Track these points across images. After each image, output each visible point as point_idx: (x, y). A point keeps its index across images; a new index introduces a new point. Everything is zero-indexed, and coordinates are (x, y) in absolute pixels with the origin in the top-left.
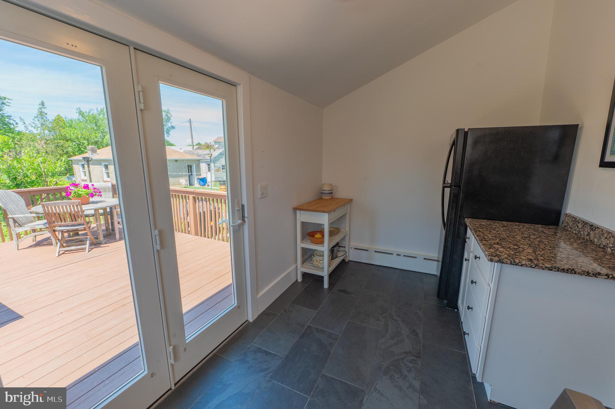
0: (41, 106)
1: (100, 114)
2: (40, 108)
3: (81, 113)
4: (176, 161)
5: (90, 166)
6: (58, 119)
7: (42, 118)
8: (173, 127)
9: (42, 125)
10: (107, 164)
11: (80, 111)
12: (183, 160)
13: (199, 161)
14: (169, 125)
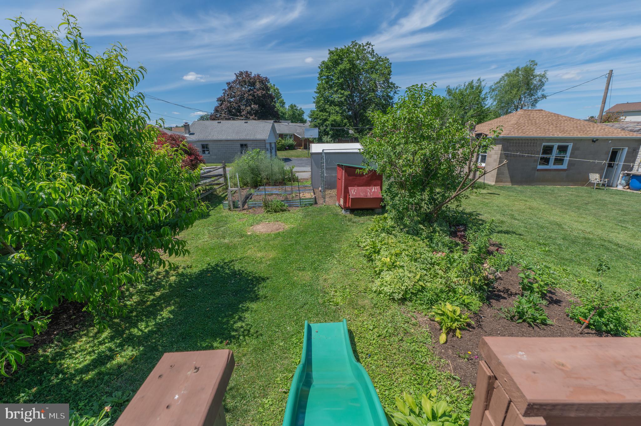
4: (594, 141)
12: (607, 140)
13: (639, 142)
14: (540, 93)
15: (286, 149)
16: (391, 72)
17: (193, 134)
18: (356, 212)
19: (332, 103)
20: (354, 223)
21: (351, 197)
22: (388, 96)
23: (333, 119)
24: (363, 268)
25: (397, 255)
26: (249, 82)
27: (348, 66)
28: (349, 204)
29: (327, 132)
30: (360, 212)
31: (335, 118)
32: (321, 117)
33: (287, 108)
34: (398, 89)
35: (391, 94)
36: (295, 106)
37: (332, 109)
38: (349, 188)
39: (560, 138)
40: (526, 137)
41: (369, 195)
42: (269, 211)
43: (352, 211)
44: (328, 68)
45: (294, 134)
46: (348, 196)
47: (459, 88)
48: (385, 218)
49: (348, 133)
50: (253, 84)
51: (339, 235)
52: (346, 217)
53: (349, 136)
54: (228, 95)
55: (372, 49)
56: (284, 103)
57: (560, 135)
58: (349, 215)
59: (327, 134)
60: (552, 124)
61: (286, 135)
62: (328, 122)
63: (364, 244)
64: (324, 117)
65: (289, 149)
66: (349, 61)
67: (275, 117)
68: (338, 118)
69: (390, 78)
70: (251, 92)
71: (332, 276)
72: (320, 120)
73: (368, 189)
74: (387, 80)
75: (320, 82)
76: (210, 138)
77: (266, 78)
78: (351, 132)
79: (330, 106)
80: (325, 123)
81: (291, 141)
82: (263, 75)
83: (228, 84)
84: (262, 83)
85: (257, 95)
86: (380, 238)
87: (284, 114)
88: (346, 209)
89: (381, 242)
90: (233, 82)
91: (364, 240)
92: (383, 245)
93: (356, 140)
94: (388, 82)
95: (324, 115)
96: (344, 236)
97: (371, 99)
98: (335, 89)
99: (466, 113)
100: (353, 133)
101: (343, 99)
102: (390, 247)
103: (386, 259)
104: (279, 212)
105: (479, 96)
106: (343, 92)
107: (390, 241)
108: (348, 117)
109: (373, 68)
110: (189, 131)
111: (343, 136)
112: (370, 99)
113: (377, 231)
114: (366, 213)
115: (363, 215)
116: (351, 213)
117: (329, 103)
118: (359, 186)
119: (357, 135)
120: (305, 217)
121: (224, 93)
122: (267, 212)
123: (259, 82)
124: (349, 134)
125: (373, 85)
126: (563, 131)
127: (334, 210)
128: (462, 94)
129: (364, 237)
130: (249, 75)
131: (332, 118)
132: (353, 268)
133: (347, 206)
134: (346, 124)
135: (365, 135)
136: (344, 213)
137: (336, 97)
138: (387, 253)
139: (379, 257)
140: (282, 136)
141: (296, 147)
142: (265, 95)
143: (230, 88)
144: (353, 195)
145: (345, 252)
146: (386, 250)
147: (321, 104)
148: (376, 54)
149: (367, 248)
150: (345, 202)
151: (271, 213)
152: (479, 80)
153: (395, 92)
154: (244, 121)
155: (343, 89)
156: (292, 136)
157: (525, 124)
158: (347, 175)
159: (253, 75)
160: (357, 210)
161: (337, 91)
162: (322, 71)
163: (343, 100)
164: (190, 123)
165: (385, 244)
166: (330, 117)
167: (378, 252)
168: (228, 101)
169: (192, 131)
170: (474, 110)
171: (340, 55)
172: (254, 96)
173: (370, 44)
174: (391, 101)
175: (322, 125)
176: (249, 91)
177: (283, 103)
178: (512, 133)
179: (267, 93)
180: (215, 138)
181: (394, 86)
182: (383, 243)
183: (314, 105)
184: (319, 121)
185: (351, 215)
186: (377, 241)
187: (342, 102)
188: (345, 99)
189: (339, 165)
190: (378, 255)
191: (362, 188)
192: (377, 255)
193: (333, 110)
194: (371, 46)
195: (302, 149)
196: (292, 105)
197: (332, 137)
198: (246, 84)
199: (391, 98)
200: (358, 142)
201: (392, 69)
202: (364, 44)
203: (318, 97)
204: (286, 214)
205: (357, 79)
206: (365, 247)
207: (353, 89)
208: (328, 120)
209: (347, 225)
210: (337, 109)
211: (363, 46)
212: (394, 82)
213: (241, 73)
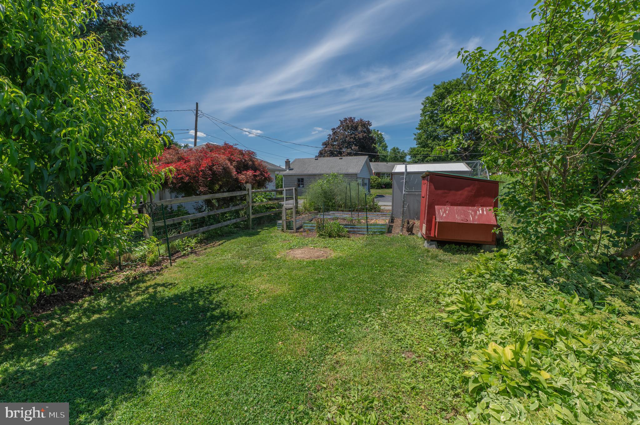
15: (382, 188)
17: (292, 169)
18: (447, 246)
20: (440, 261)
21: (438, 220)
24: (433, 357)
25: (536, 344)
26: (352, 126)
28: (434, 233)
30: (454, 246)
32: (422, 153)
33: (390, 151)
36: (398, 149)
38: (436, 207)
41: (471, 220)
42: (322, 235)
43: (441, 244)
44: (432, 103)
46: (434, 220)
48: (503, 256)
50: (356, 128)
51: (406, 277)
52: (428, 251)
54: (332, 139)
56: (387, 147)
58: (434, 249)
61: (383, 174)
63: (448, 300)
65: (385, 188)
70: (353, 136)
71: (353, 359)
73: (470, 210)
75: (423, 118)
76: (306, 172)
77: (369, 122)
79: (433, 140)
81: (388, 179)
82: (365, 120)
83: (333, 129)
84: (365, 127)
85: (359, 137)
86: (487, 292)
87: (385, 157)
88: (430, 239)
89: (490, 300)
90: (337, 128)
91: (450, 291)
92: (493, 308)
95: (426, 150)
96: (415, 280)
102: (513, 317)
103: (500, 348)
104: (335, 237)
107: (514, 302)
110: (289, 167)
113: (481, 276)
114: (465, 249)
115: (460, 252)
116: (438, 247)
118: (453, 204)
120: (366, 246)
121: (329, 138)
122: (319, 236)
123: (362, 125)
127: (412, 242)
129: (451, 286)
130: (353, 120)
132: (410, 349)
133: (432, 235)
136: (426, 247)
138: (503, 332)
139: (482, 337)
140: (378, 174)
142: (366, 137)
143: (334, 133)
144: (441, 217)
145: (405, 308)
146: (503, 324)
147: (422, 139)
149: (453, 308)
150: (429, 229)
151: (324, 238)
154: (339, 158)
156: (389, 174)
158: (433, 187)
159: (356, 120)
160: (450, 243)
162: (425, 106)
164: (291, 161)
165: (499, 307)
167: (480, 324)
168: (331, 145)
169: (291, 167)
171: (447, 88)
172: (355, 138)
176: (351, 135)
177: (385, 147)
179: (368, 135)
180: (310, 172)
182: (494, 303)
183: (415, 142)
185: (437, 250)
186: (479, 297)
190: (479, 331)
191: (460, 207)
192: (475, 329)
196: (394, 148)
198: (348, 129)
203: (419, 133)
204: (343, 241)
206: (447, 305)
209: (427, 264)
213: (346, 120)
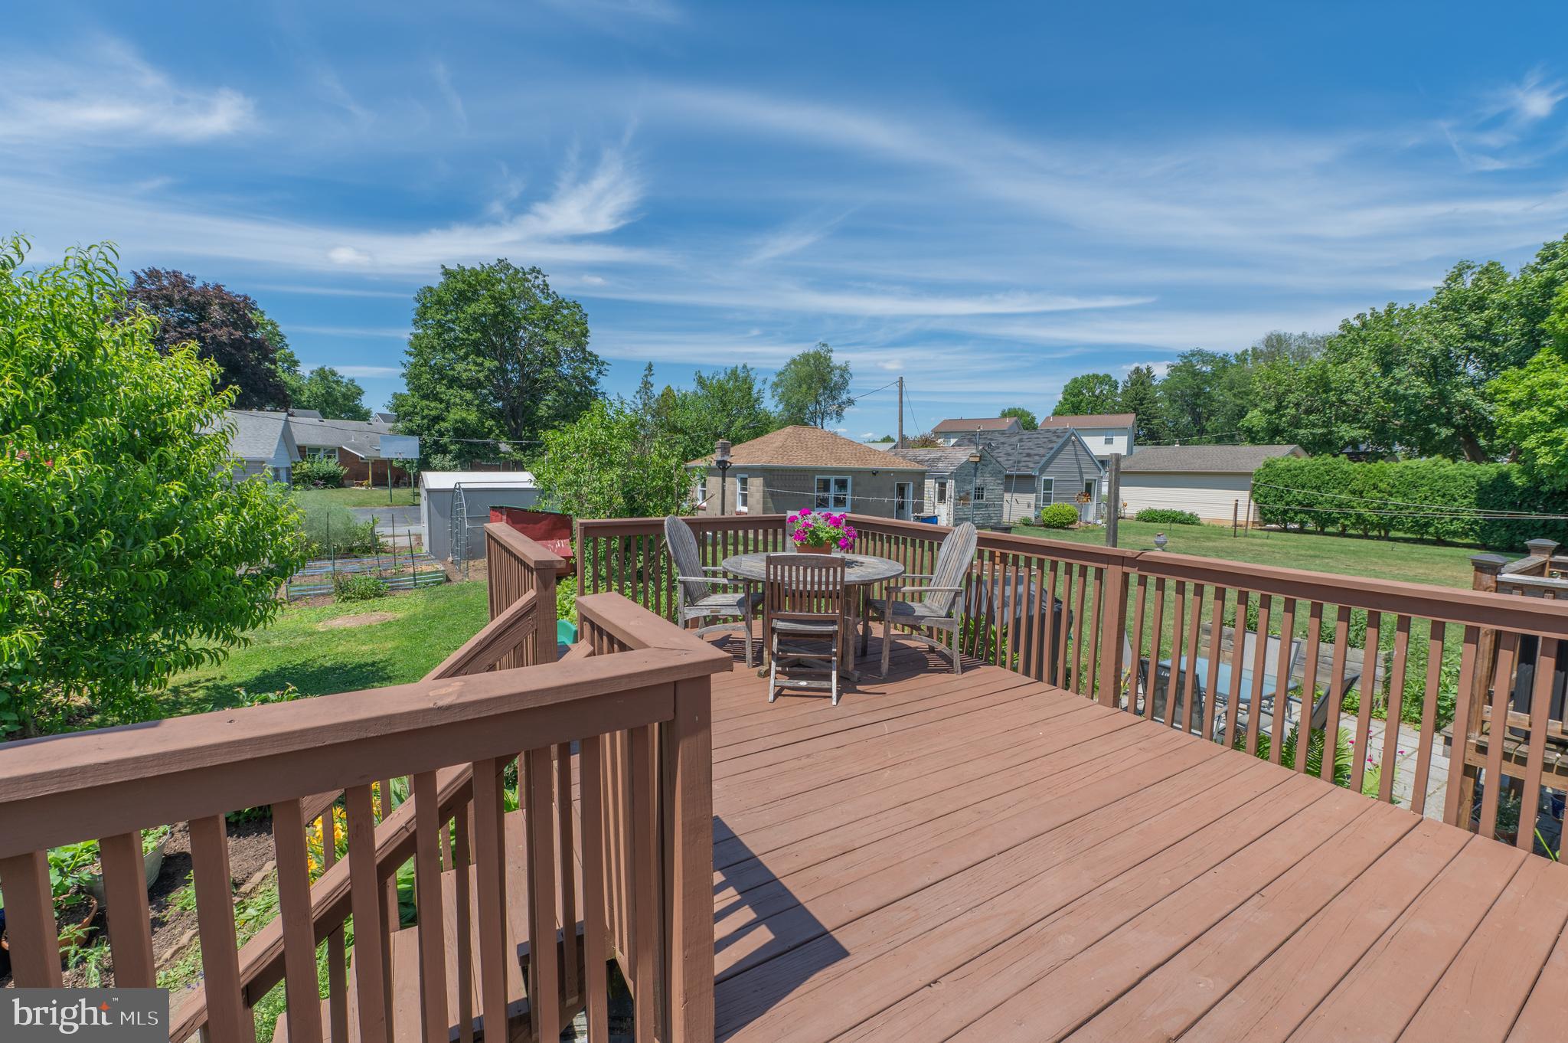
0: (647, 372)
1: (728, 382)
2: (646, 376)
3: (701, 381)
4: (875, 474)
5: (727, 479)
6: (668, 393)
7: (647, 393)
8: (851, 402)
9: (645, 405)
10: (746, 476)
11: (700, 377)
12: (888, 472)
13: (922, 475)
14: (844, 397)
15: (316, 486)
16: (587, 331)
19: (454, 382)
22: (587, 378)
23: (457, 417)
26: (184, 300)
27: (492, 309)
29: (441, 446)
31: (464, 415)
32: (426, 411)
33: (307, 374)
34: (605, 366)
35: (593, 374)
36: (334, 374)
37: (453, 394)
39: (835, 468)
40: (793, 467)
44: (440, 303)
45: (340, 449)
47: (717, 377)
49: (496, 450)
50: (198, 308)
53: (501, 458)
55: (544, 281)
56: (295, 363)
57: (835, 465)
59: (444, 450)
60: (827, 449)
61: (316, 450)
62: (443, 425)
64: (433, 413)
65: (326, 486)
66: (492, 297)
67: (273, 400)
68: (472, 417)
69: (587, 343)
72: (423, 418)
74: (581, 346)
75: (421, 331)
78: (504, 447)
79: (450, 387)
80: (437, 427)
81: (331, 464)
82: (234, 290)
84: (232, 309)
85: (214, 338)
87: (297, 391)
93: (518, 466)
94: (584, 350)
95: (434, 408)
97: (549, 382)
98: (462, 353)
99: (732, 422)
100: (511, 450)
101: (481, 376)
104: (371, 598)
105: (750, 394)
106: (480, 360)
108: (496, 415)
109: (549, 320)
111: (485, 456)
112: (546, 381)
117: (444, 382)
119: (518, 456)
120: (433, 600)
123: (221, 304)
124: (500, 452)
125: (550, 354)
126: (839, 460)
128: (721, 387)
130: (184, 282)
131: (455, 415)
134: (491, 431)
135: (539, 456)
137: (466, 370)
140: (304, 452)
141: (346, 482)
142: (240, 340)
147: (422, 380)
148: (554, 293)
151: (356, 602)
152: (745, 367)
153: (600, 372)
155: (479, 353)
156: (333, 451)
157: (792, 447)
161: (467, 355)
162: (424, 307)
163: (482, 379)
166: (448, 412)
170: (745, 418)
171: (470, 283)
173: (539, 272)
174: (593, 388)
175: (429, 429)
177: (292, 363)
178: (775, 461)
179: (247, 337)
181: (597, 361)
183: (404, 381)
184: (418, 420)
187: (478, 380)
188: (486, 377)
189: (494, 508)
193: (455, 397)
194: (540, 276)
195: (368, 485)
197: (455, 458)
199: (593, 382)
200: (522, 469)
201: (589, 326)
202: (527, 270)
203: (414, 365)
204: (389, 600)
205: (512, 336)
207: (504, 355)
208: (443, 420)
210: (469, 396)
211: (524, 274)
212: (595, 353)
213: (155, 275)
